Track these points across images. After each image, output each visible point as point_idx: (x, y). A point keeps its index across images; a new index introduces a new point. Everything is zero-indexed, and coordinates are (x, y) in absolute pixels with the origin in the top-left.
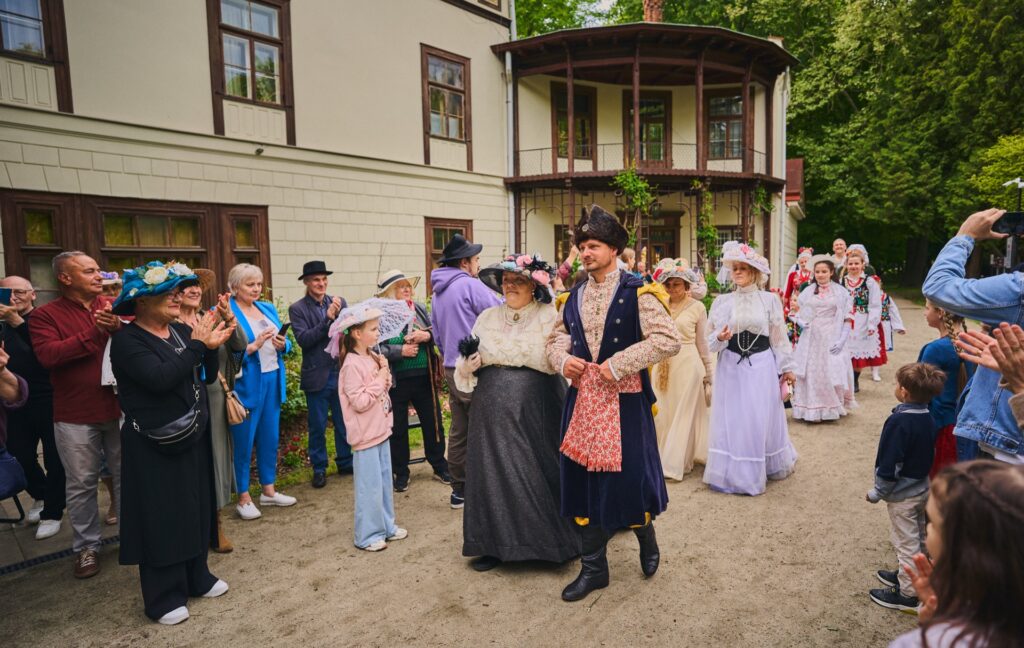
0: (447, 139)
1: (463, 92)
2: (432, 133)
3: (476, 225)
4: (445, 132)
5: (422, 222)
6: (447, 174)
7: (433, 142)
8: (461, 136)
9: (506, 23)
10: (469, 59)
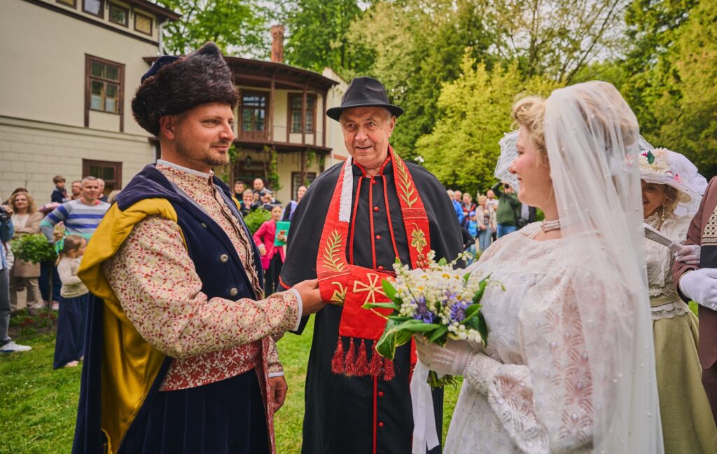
0: (104, 111)
1: (119, 84)
2: (92, 107)
3: (124, 166)
4: (103, 107)
5: (80, 163)
6: (103, 134)
7: (91, 114)
8: (116, 110)
9: (157, 44)
10: (124, 65)
